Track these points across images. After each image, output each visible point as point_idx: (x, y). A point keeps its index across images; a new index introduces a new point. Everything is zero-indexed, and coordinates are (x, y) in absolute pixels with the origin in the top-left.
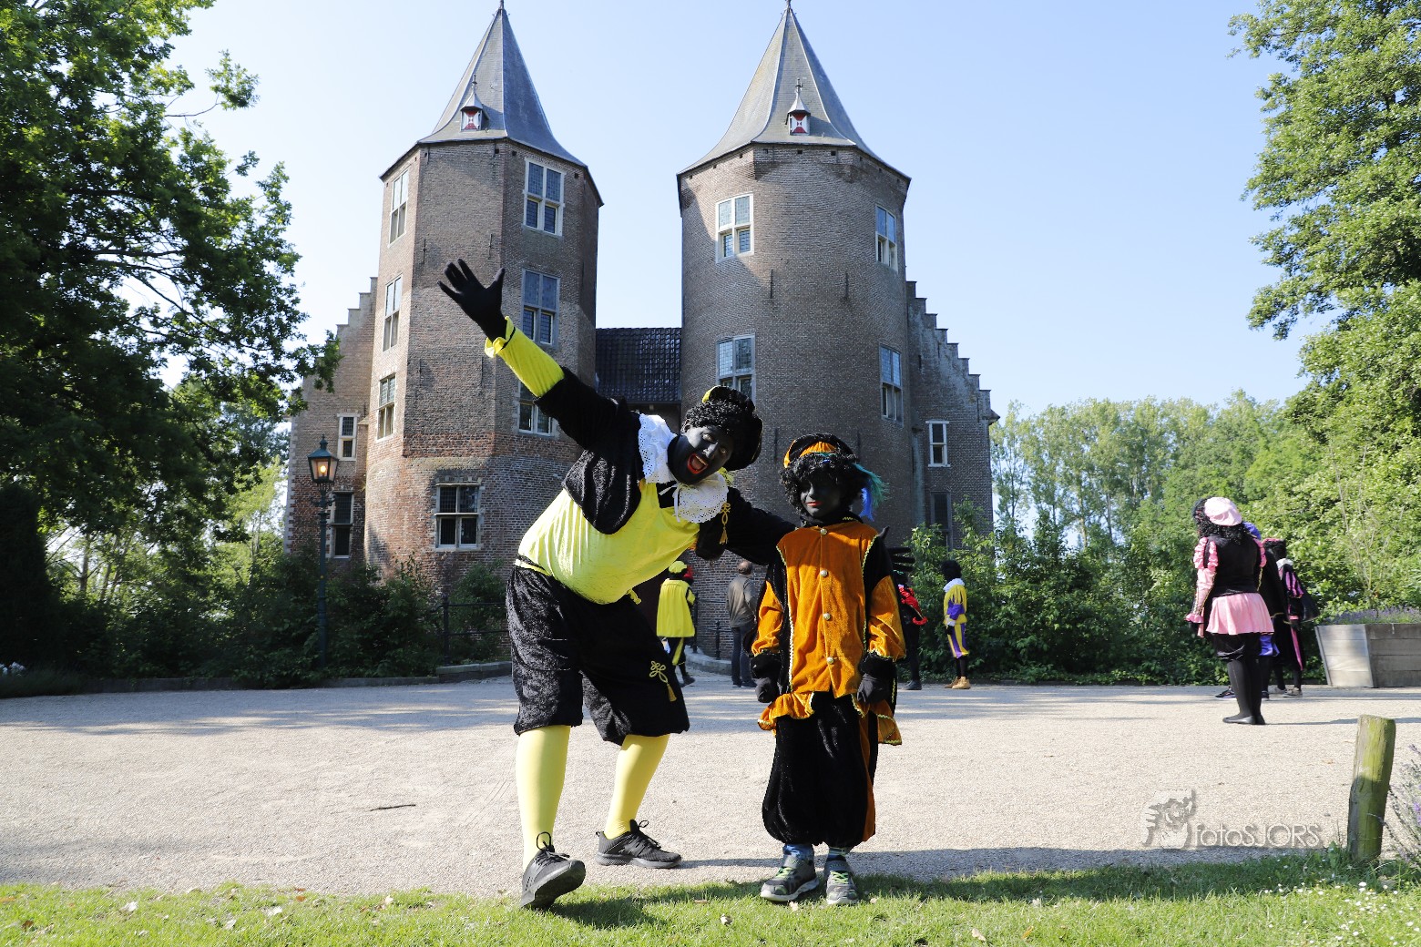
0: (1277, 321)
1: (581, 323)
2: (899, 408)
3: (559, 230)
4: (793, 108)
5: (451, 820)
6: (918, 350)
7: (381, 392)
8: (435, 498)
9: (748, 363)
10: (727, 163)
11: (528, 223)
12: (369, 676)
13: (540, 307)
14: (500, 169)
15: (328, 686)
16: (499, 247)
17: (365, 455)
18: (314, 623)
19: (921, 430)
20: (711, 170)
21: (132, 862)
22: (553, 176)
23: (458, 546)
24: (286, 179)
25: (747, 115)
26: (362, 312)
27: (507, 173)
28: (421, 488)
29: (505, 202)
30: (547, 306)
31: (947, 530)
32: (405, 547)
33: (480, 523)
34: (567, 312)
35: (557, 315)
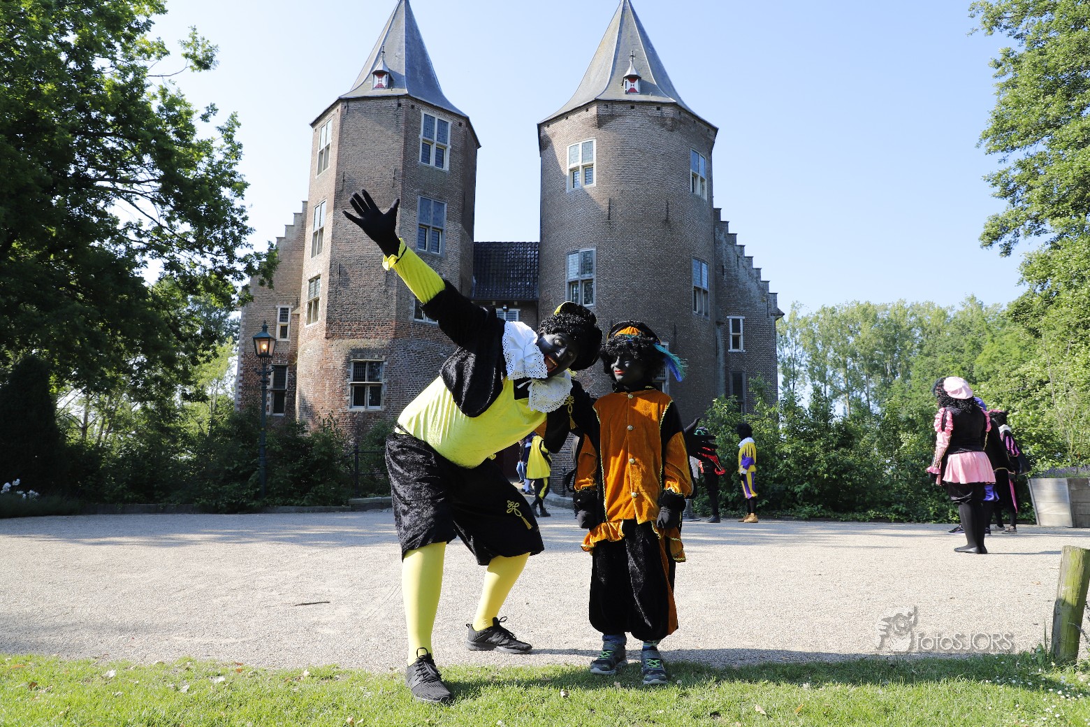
0: (1002, 242)
1: (463, 238)
2: (706, 306)
3: (446, 166)
4: (628, 73)
5: (356, 614)
6: (721, 261)
7: (310, 288)
8: (349, 370)
9: (590, 270)
10: (576, 116)
11: (423, 160)
12: (297, 505)
13: (431, 225)
14: (402, 118)
15: (266, 512)
16: (400, 179)
17: (297, 337)
18: (256, 464)
19: (723, 323)
20: (564, 120)
21: (114, 639)
22: (443, 124)
23: (367, 407)
24: (239, 125)
25: (592, 78)
26: (296, 228)
27: (407, 121)
28: (339, 363)
29: (406, 144)
30: (437, 224)
31: (742, 401)
32: (326, 407)
33: (384, 390)
34: (451, 228)
35: (444, 232)
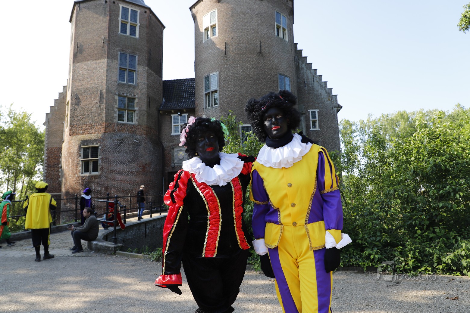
1: (151, 77)
3: (137, 35)
7: (67, 109)
8: (81, 152)
11: (121, 32)
13: (127, 68)
14: (107, 9)
16: (107, 43)
19: (306, 114)
20: (201, 2)
22: (134, 12)
23: (91, 173)
27: (111, 11)
28: (75, 149)
29: (110, 23)
30: (131, 68)
33: (100, 162)
35: (136, 71)
